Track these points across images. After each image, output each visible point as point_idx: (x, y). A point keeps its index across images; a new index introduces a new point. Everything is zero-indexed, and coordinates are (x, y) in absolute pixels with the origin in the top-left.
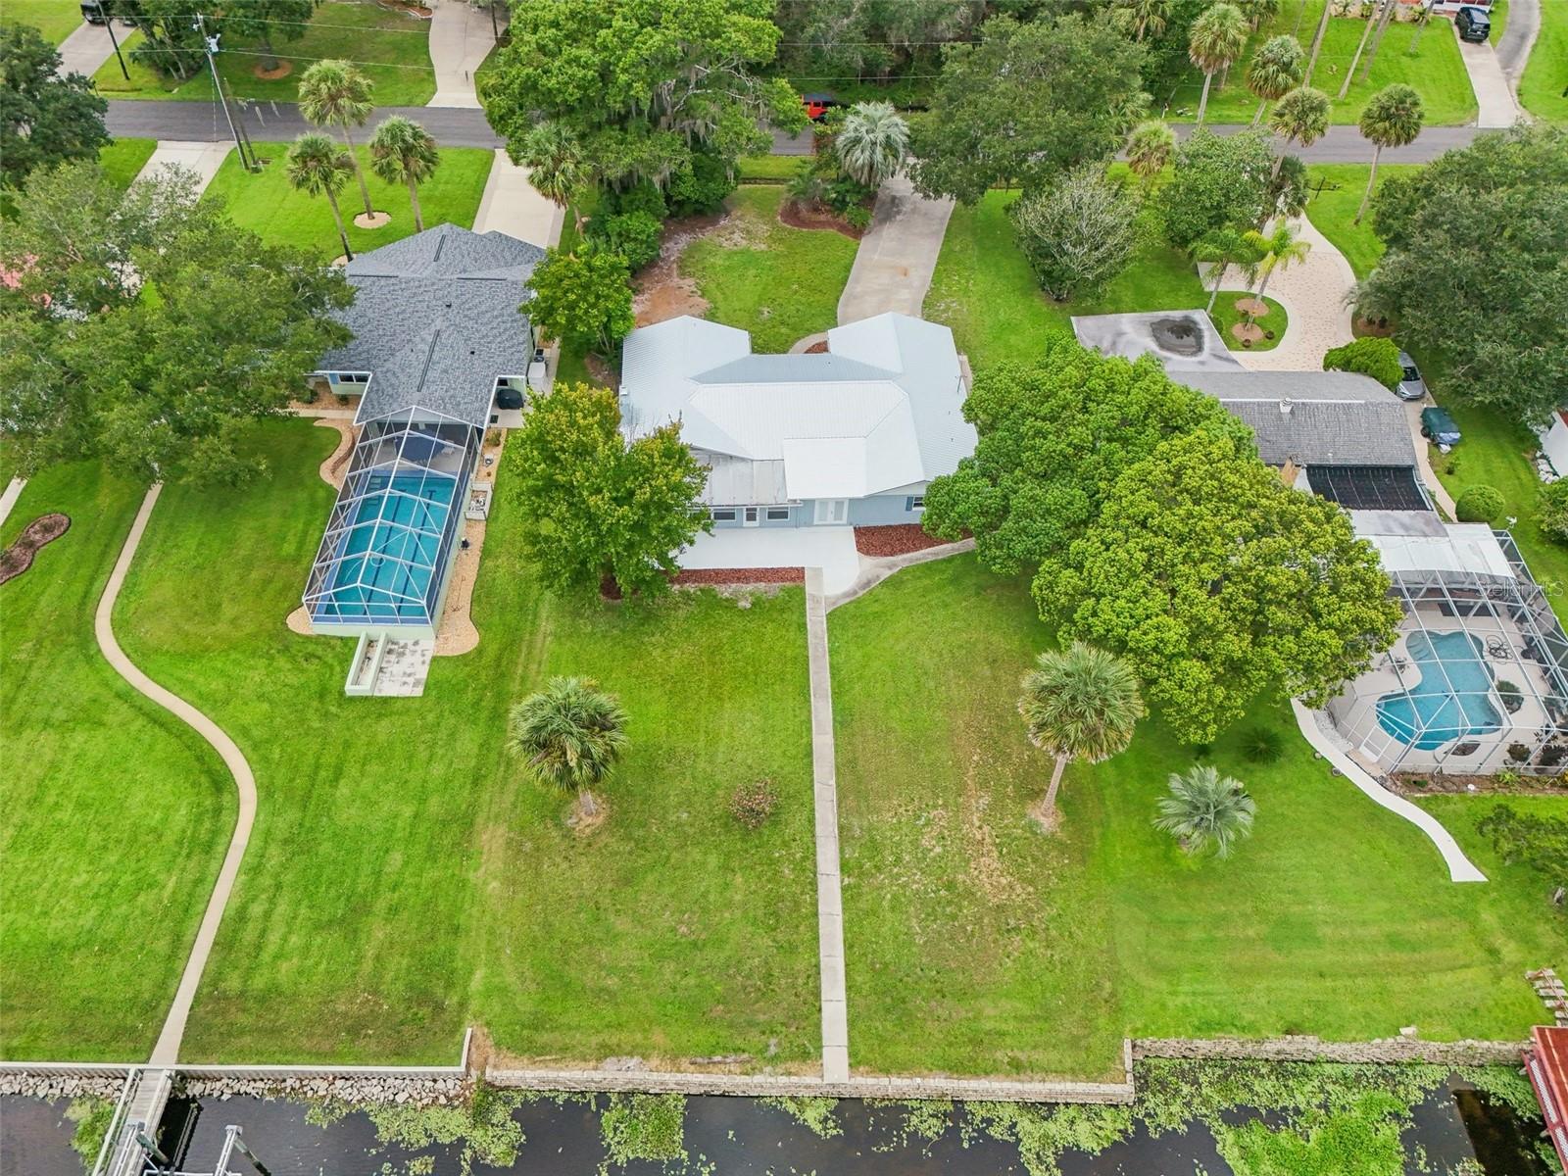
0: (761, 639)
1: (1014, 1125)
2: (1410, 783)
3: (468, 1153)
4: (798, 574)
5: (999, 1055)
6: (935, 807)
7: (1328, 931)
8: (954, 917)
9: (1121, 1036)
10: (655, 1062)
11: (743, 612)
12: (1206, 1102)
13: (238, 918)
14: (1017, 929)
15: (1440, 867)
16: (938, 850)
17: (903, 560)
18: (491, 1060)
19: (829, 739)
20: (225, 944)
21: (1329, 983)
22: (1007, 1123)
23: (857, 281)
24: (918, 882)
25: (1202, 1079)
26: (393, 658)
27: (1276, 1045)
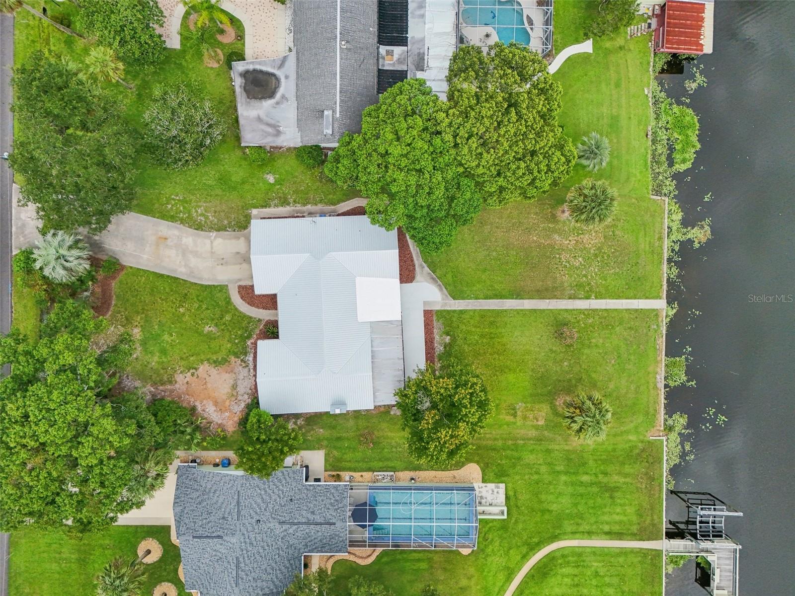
0: (469, 332)
1: (673, 241)
3: (683, 431)
4: (428, 314)
5: (657, 244)
6: (560, 259)
7: (614, 110)
8: (609, 256)
9: (650, 199)
10: (659, 370)
12: (665, 171)
13: (611, 534)
14: (613, 232)
15: (586, 56)
16: (580, 259)
17: (418, 260)
18: (658, 428)
19: (526, 301)
20: (619, 536)
21: (632, 116)
22: (673, 244)
24: (594, 269)
25: (657, 171)
26: (483, 501)
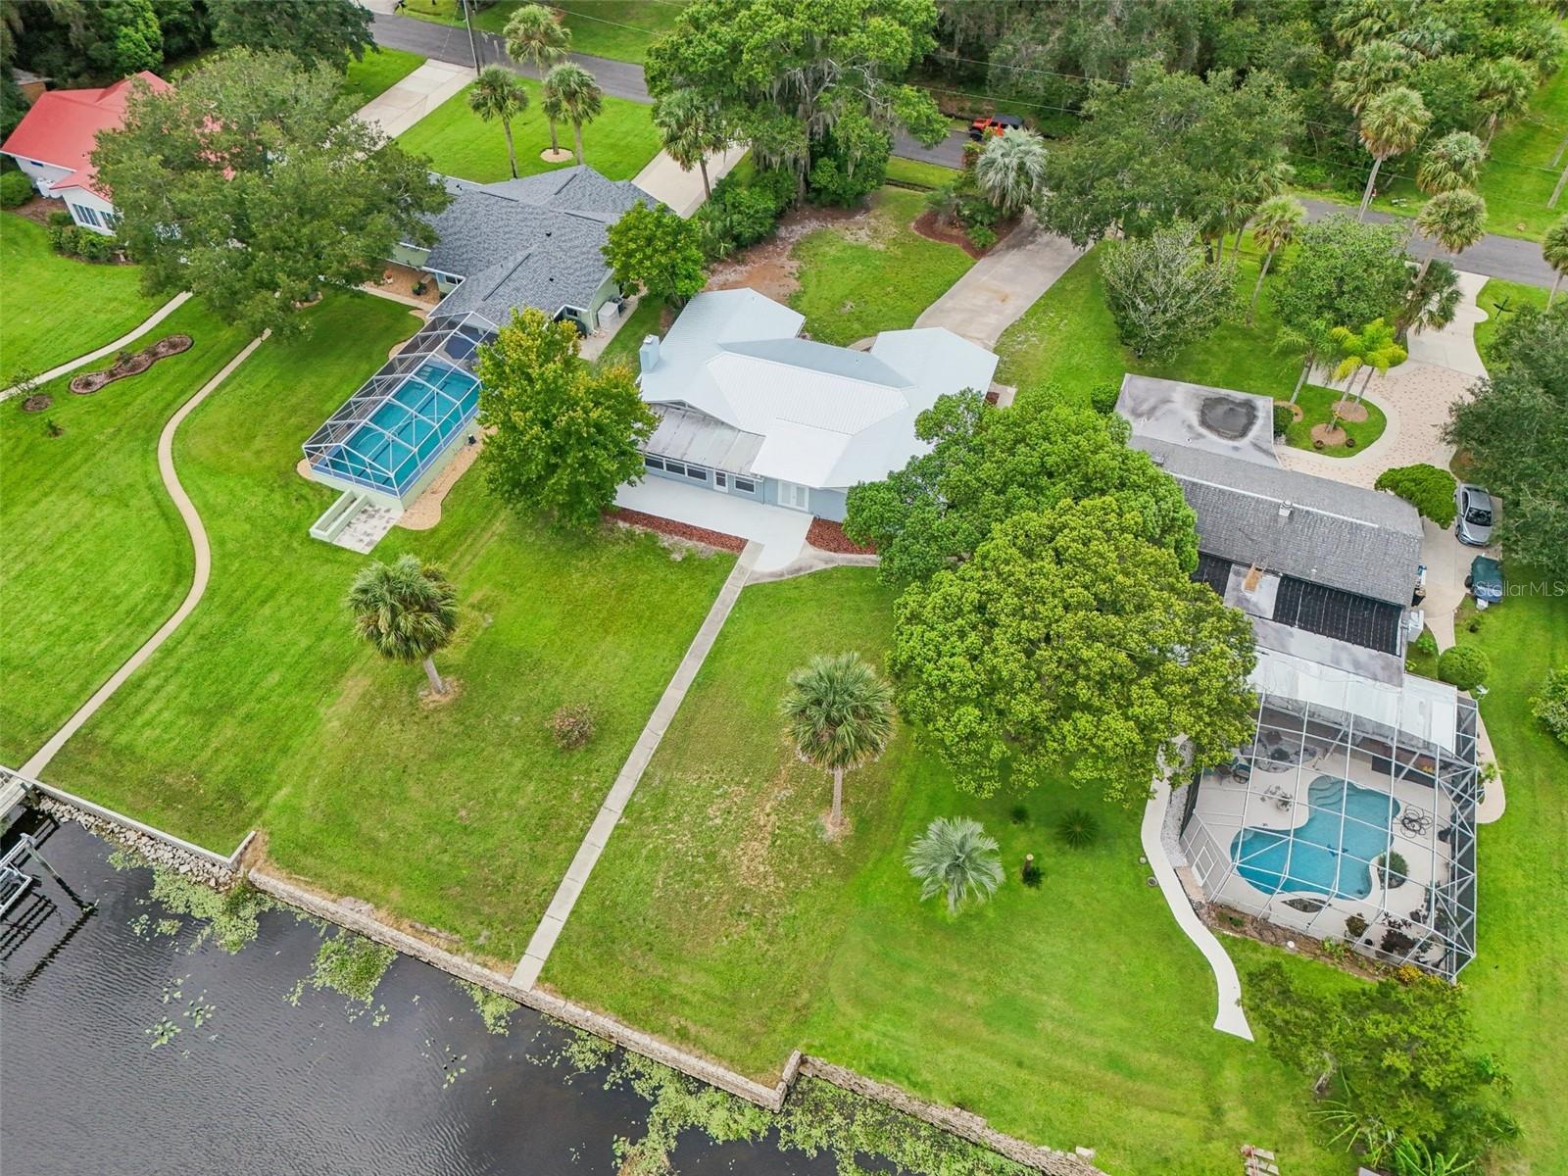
0: (671, 591)
1: (660, 1087)
2: (1225, 918)
3: (207, 930)
4: (739, 544)
5: (673, 1020)
6: (738, 784)
7: (1049, 1026)
8: (698, 885)
9: (794, 1045)
10: (382, 913)
11: (671, 564)
12: (850, 1138)
14: (748, 915)
15: (1208, 1008)
16: (718, 821)
17: (842, 559)
18: (258, 864)
19: (680, 695)
20: (116, 701)
21: (1023, 1075)
22: (653, 1083)
23: (952, 297)
24: (685, 843)
25: (859, 1117)
26: (363, 517)
27: (941, 1112)
